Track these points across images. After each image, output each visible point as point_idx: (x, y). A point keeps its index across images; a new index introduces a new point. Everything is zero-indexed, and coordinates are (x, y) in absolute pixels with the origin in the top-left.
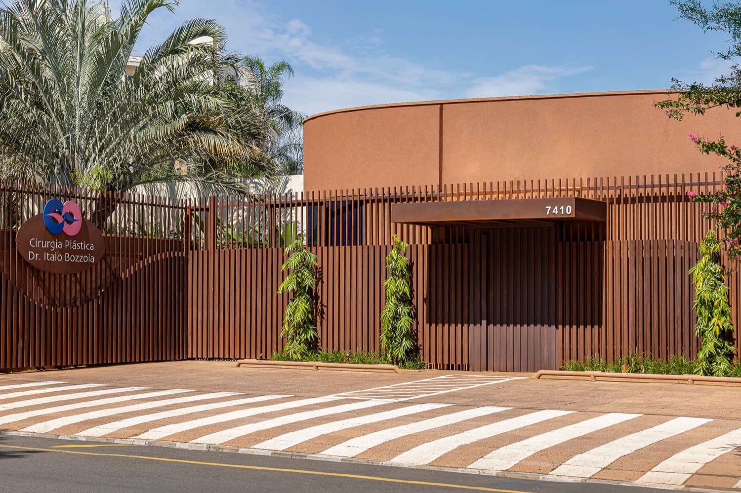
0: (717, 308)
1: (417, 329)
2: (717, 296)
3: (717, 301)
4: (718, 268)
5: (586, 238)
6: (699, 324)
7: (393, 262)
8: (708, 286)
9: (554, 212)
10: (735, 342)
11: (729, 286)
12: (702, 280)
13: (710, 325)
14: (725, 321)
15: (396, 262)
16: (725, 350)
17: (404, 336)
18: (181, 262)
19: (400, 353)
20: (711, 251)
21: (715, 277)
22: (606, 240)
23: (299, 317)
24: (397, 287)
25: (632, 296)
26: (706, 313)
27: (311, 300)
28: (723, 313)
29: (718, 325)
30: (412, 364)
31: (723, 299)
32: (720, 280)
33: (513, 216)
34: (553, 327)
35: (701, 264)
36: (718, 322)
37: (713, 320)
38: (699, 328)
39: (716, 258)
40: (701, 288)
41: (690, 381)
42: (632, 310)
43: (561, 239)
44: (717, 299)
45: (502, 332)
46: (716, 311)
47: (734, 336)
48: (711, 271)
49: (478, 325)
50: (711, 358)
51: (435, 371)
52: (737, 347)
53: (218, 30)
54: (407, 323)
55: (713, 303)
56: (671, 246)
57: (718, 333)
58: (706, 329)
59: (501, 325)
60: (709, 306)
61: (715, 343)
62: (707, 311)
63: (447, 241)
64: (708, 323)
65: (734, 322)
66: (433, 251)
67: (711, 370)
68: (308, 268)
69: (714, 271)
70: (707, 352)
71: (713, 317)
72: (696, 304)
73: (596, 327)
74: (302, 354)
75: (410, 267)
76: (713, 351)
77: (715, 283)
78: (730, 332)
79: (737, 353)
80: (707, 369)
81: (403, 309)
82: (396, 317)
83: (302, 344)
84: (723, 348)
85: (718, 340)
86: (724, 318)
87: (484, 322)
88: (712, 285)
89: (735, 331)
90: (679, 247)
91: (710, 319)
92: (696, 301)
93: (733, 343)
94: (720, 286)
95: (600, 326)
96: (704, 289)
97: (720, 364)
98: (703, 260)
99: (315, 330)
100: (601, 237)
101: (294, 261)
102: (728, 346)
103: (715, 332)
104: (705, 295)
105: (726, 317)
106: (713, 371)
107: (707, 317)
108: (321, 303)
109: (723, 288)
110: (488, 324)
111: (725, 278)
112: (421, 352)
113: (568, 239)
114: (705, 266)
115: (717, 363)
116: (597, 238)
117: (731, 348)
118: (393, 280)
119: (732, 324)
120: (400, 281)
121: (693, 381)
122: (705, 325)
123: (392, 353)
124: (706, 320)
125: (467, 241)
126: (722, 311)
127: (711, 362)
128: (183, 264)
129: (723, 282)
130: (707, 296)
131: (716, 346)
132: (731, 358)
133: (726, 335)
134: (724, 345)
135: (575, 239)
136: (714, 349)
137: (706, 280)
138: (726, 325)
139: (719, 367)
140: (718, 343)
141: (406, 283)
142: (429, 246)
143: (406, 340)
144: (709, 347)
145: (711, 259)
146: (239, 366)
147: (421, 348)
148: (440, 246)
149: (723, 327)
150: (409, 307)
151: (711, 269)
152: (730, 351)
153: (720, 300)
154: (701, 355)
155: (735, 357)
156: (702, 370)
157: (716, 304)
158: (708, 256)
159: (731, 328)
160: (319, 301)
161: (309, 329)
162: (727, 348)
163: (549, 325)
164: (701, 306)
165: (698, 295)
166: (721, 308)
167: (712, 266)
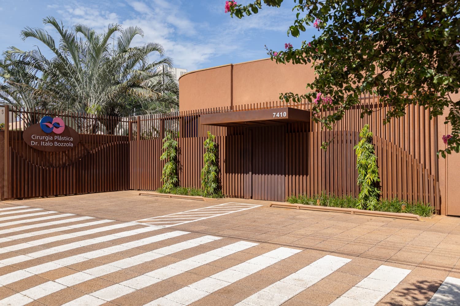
0: (370, 169)
1: (221, 177)
2: (370, 162)
3: (370, 165)
4: (371, 146)
5: (300, 131)
6: (359, 178)
7: (208, 145)
8: (365, 156)
9: (277, 116)
10: (381, 188)
11: (377, 157)
12: (361, 153)
13: (366, 178)
14: (375, 177)
15: (209, 144)
16: (374, 193)
17: (213, 181)
18: (126, 146)
19: (211, 190)
20: (367, 136)
21: (369, 151)
22: (310, 131)
23: (168, 171)
24: (209, 157)
25: (323, 161)
26: (363, 172)
27: (176, 163)
28: (373, 172)
29: (370, 179)
30: (217, 195)
31: (374, 164)
32: (372, 152)
33: (257, 119)
34: (283, 176)
35: (360, 144)
36: (370, 177)
37: (368, 176)
38: (359, 180)
39: (370, 140)
40: (361, 158)
41: (352, 212)
42: (323, 169)
43: (288, 132)
44: (370, 164)
45: (259, 178)
46: (369, 171)
47: (381, 185)
48: (366, 148)
49: (248, 174)
50: (366, 198)
51: (229, 198)
52: (382, 191)
53: (160, 48)
54: (213, 176)
55: (367, 166)
56: (345, 134)
57: (370, 184)
58: (363, 181)
59: (259, 174)
60: (365, 167)
61: (368, 189)
62: (364, 171)
63: (234, 134)
64: (364, 177)
65: (381, 177)
66: (228, 139)
67: (366, 205)
68: (173, 147)
69: (368, 148)
70: (363, 194)
71: (367, 174)
72: (358, 167)
73: (305, 176)
74: (170, 189)
75: (217, 147)
76: (367, 194)
77: (369, 155)
78: (378, 183)
79: (382, 195)
80: (364, 204)
81: (213, 168)
82: (209, 172)
83: (171, 184)
84: (374, 192)
85: (370, 188)
86: (374, 175)
87: (250, 173)
88: (367, 156)
89: (381, 182)
90: (349, 135)
91: (365, 175)
92: (358, 165)
93: (380, 189)
94: (372, 156)
95: (307, 176)
96: (362, 158)
97: (372, 201)
98: (362, 142)
99: (178, 178)
100: (307, 130)
101: (166, 145)
102: (377, 191)
103: (368, 183)
104: (363, 161)
105: (375, 174)
106: (367, 206)
107: (364, 174)
108: (181, 164)
109: (373, 157)
110: (252, 174)
111: (375, 152)
112: (222, 188)
113: (291, 132)
114: (363, 145)
115: (370, 200)
116: (305, 131)
117: (378, 192)
118: (207, 154)
119: (379, 178)
120: (211, 154)
121: (354, 212)
122: (363, 178)
123: (207, 190)
124: (363, 176)
125: (243, 134)
126: (373, 171)
127: (366, 200)
128: (127, 147)
129: (374, 154)
130: (363, 162)
131: (369, 191)
132: (379, 198)
133: (375, 185)
134: (374, 190)
135: (294, 132)
136: (367, 192)
137: (363, 153)
138: (375, 179)
139: (371, 203)
140: (370, 190)
141: (214, 155)
142: (226, 136)
143: (214, 183)
144: (365, 192)
145: (366, 141)
146: (140, 194)
147: (223, 186)
148: (230, 136)
149: (373, 180)
150: (216, 167)
151: (366, 146)
152: (378, 194)
153: (372, 165)
154: (360, 196)
155: (381, 197)
156: (361, 205)
157: (369, 166)
158: (365, 139)
159: (378, 180)
160: (180, 163)
161: (174, 177)
162: (376, 192)
163: (282, 175)
164: (361, 168)
165: (359, 161)
166: (372, 169)
167: (367, 145)
